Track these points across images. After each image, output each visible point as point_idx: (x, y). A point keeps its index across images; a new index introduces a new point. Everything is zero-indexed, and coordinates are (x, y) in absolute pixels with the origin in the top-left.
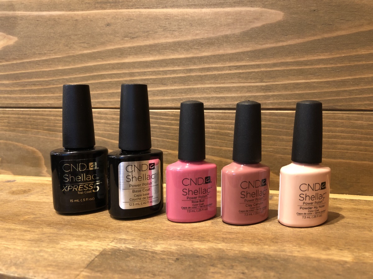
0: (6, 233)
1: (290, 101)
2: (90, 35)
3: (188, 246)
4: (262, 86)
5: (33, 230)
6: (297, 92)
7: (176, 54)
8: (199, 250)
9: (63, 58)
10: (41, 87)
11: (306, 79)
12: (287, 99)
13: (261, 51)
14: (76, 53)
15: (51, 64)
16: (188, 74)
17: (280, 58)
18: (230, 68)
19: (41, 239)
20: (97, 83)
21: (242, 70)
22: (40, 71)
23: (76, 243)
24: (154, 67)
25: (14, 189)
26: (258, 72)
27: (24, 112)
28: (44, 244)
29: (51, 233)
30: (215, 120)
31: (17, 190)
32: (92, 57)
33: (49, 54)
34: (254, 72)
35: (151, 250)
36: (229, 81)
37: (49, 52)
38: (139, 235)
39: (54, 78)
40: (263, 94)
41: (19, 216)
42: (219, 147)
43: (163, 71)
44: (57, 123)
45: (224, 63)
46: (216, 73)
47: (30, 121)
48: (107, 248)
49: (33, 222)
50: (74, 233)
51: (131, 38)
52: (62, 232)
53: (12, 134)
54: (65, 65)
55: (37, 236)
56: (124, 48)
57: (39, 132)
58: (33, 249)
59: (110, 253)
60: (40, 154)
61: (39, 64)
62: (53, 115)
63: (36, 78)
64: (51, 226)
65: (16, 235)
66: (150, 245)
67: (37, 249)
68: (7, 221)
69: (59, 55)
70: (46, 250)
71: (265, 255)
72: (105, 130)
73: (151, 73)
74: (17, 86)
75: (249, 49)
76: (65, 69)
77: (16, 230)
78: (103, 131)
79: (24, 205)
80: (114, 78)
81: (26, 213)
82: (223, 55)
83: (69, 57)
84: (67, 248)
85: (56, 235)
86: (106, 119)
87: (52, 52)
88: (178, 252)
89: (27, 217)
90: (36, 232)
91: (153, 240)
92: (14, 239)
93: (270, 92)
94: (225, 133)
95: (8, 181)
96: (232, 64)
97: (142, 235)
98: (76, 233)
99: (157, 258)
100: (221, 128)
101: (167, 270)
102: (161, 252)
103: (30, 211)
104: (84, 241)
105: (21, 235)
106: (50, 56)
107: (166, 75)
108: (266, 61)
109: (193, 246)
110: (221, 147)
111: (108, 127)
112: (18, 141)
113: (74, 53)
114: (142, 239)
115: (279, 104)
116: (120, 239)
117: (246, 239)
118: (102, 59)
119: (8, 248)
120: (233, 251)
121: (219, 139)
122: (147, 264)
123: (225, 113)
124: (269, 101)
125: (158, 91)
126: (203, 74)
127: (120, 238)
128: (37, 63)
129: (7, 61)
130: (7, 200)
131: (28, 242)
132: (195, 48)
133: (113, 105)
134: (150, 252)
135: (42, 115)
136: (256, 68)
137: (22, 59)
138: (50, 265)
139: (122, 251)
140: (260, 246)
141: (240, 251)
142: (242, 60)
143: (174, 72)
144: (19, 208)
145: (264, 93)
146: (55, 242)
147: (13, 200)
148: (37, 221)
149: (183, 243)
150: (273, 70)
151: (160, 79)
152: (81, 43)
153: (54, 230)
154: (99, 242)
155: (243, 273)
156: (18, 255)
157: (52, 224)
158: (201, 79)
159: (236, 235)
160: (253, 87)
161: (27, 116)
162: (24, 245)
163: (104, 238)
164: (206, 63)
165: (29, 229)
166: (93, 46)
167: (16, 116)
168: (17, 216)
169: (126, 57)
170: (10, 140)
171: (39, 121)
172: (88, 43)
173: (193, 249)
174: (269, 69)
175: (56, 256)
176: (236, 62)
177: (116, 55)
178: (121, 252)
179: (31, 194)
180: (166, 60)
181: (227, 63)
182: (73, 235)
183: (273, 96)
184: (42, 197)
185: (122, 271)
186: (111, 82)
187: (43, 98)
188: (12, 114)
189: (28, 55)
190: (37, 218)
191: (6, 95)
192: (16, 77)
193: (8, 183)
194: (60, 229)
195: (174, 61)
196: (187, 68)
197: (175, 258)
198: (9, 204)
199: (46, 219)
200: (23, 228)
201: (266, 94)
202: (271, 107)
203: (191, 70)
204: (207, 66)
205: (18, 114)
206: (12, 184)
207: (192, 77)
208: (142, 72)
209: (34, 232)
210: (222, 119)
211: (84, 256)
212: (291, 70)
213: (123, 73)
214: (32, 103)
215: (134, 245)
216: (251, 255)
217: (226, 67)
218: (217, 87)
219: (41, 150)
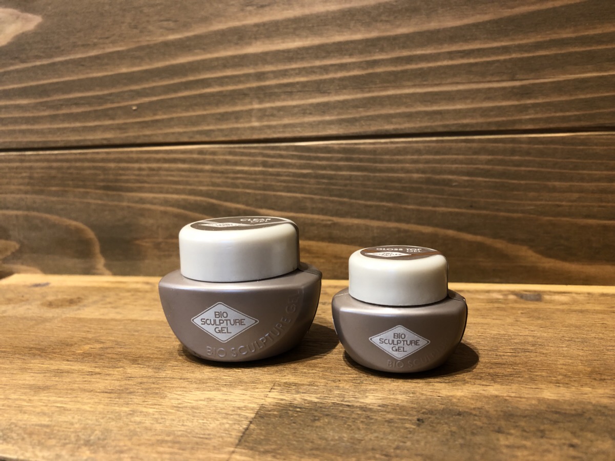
0: (53, 379)
1: (568, 114)
2: (179, 5)
3: (429, 394)
4: (514, 87)
5: (106, 371)
6: (582, 97)
7: (345, 34)
8: (455, 400)
9: (128, 51)
10: (88, 109)
11: (601, 70)
12: (561, 111)
13: (511, 20)
14: (154, 40)
15: (107, 64)
16: (370, 71)
17: (548, 32)
18: (451, 55)
19: (127, 389)
20: (195, 97)
21: (475, 58)
22: (87, 79)
23: (199, 395)
24: (303, 59)
25: (51, 298)
26: (505, 61)
27: (60, 157)
28: (137, 399)
29: (143, 377)
30: (424, 157)
31: (56, 300)
32: (183, 46)
33: (102, 46)
34: (498, 61)
35: (358, 404)
36: (449, 81)
37: (101, 41)
38: (321, 375)
39: (114, 90)
40: (516, 103)
41: (72, 345)
42: (430, 208)
43: (320, 67)
44: (121, 175)
45: (440, 47)
46: (424, 65)
47: (71, 173)
48: (267, 403)
49: (102, 357)
50: (189, 375)
51: (258, 7)
52: (164, 374)
53: (39, 198)
54: (133, 65)
55: (117, 383)
56: (244, 26)
57: (87, 193)
58: (117, 408)
59: (275, 413)
60: (91, 234)
61: (83, 65)
62: (114, 160)
63: (79, 91)
64: (138, 364)
65: (75, 382)
66: (351, 393)
67: (125, 409)
68: (50, 356)
69: (121, 46)
70: (144, 410)
71: (594, 405)
72: (214, 184)
73: (297, 71)
74: (45, 108)
75: (486, 18)
76: (133, 72)
77: (72, 373)
78: (208, 185)
79: (77, 325)
80: (228, 84)
81: (83, 339)
82: (438, 31)
83: (141, 48)
84: (186, 404)
85: (154, 380)
86: (215, 162)
87: (107, 41)
88: (415, 406)
89: (88, 348)
90: (114, 375)
91: (352, 384)
92: (73, 390)
93: (529, 98)
94: (444, 180)
95: (37, 285)
96: (454, 48)
97: (326, 375)
98: (192, 375)
99: (376, 419)
100: (434, 171)
101: (408, 444)
102: (379, 406)
103: (90, 336)
104: (213, 390)
105: (85, 381)
106: (104, 48)
107: (327, 73)
108: (521, 39)
109: (439, 393)
110: (434, 206)
111: (219, 178)
112: (49, 210)
113: (149, 41)
114: (329, 382)
115: (547, 120)
116: (286, 383)
117: (537, 376)
118: (204, 49)
119: (65, 409)
120: (523, 400)
121: (431, 192)
122: (362, 432)
123: (442, 141)
124: (527, 115)
125: (311, 105)
126: (400, 68)
127: (285, 381)
128: (80, 64)
129: (23, 61)
130: (41, 317)
131: (102, 395)
132: (381, 21)
133: (226, 136)
134: (357, 407)
135: (93, 160)
136: (501, 54)
137: (51, 56)
138: (161, 442)
139: (300, 408)
140: (574, 388)
141: (539, 400)
142: (474, 39)
143: (342, 67)
144: (69, 330)
145: (518, 100)
146: (157, 394)
147: (53, 317)
148: (110, 355)
149: (416, 387)
150: (533, 57)
151: (315, 82)
152: (162, 21)
153: (148, 371)
154: (244, 392)
155: (572, 446)
156: (89, 422)
157: (140, 359)
158: (395, 79)
159: (513, 368)
160: (496, 89)
161: (65, 165)
162: (96, 400)
163: (253, 382)
164: (404, 47)
165: (97, 370)
166: (186, 26)
167: (45, 164)
168: (67, 345)
169: (250, 44)
170: (34, 209)
171: (88, 172)
172: (176, 21)
173: (442, 399)
174: (526, 55)
175: (168, 423)
176: (461, 43)
177: (229, 41)
178: (298, 410)
179: (85, 306)
180: (327, 44)
181: (446, 45)
182: (187, 379)
183: (534, 106)
184: (105, 311)
185: (317, 449)
186: (221, 92)
187: (94, 129)
188: (37, 161)
189: (62, 48)
190: (107, 348)
191: (24, 127)
192: (43, 91)
193: (37, 289)
194: (159, 369)
195: (343, 47)
196: (368, 59)
197: (415, 418)
198: (48, 324)
199: (125, 350)
200: (86, 368)
201: (523, 102)
202: (530, 127)
203: (375, 63)
204: (405, 53)
205: (48, 161)
206: (44, 289)
207: (377, 75)
208: (280, 71)
209: (109, 375)
210: (437, 153)
211: (225, 421)
212: (570, 54)
213: (244, 75)
214: (73, 138)
215: (319, 395)
216: (566, 407)
217: (444, 53)
218: (425, 94)
219: (93, 227)
